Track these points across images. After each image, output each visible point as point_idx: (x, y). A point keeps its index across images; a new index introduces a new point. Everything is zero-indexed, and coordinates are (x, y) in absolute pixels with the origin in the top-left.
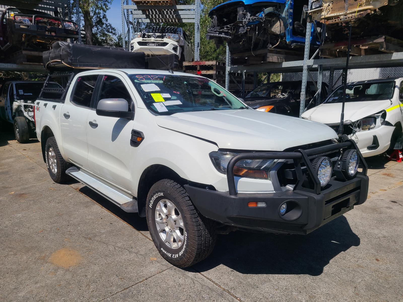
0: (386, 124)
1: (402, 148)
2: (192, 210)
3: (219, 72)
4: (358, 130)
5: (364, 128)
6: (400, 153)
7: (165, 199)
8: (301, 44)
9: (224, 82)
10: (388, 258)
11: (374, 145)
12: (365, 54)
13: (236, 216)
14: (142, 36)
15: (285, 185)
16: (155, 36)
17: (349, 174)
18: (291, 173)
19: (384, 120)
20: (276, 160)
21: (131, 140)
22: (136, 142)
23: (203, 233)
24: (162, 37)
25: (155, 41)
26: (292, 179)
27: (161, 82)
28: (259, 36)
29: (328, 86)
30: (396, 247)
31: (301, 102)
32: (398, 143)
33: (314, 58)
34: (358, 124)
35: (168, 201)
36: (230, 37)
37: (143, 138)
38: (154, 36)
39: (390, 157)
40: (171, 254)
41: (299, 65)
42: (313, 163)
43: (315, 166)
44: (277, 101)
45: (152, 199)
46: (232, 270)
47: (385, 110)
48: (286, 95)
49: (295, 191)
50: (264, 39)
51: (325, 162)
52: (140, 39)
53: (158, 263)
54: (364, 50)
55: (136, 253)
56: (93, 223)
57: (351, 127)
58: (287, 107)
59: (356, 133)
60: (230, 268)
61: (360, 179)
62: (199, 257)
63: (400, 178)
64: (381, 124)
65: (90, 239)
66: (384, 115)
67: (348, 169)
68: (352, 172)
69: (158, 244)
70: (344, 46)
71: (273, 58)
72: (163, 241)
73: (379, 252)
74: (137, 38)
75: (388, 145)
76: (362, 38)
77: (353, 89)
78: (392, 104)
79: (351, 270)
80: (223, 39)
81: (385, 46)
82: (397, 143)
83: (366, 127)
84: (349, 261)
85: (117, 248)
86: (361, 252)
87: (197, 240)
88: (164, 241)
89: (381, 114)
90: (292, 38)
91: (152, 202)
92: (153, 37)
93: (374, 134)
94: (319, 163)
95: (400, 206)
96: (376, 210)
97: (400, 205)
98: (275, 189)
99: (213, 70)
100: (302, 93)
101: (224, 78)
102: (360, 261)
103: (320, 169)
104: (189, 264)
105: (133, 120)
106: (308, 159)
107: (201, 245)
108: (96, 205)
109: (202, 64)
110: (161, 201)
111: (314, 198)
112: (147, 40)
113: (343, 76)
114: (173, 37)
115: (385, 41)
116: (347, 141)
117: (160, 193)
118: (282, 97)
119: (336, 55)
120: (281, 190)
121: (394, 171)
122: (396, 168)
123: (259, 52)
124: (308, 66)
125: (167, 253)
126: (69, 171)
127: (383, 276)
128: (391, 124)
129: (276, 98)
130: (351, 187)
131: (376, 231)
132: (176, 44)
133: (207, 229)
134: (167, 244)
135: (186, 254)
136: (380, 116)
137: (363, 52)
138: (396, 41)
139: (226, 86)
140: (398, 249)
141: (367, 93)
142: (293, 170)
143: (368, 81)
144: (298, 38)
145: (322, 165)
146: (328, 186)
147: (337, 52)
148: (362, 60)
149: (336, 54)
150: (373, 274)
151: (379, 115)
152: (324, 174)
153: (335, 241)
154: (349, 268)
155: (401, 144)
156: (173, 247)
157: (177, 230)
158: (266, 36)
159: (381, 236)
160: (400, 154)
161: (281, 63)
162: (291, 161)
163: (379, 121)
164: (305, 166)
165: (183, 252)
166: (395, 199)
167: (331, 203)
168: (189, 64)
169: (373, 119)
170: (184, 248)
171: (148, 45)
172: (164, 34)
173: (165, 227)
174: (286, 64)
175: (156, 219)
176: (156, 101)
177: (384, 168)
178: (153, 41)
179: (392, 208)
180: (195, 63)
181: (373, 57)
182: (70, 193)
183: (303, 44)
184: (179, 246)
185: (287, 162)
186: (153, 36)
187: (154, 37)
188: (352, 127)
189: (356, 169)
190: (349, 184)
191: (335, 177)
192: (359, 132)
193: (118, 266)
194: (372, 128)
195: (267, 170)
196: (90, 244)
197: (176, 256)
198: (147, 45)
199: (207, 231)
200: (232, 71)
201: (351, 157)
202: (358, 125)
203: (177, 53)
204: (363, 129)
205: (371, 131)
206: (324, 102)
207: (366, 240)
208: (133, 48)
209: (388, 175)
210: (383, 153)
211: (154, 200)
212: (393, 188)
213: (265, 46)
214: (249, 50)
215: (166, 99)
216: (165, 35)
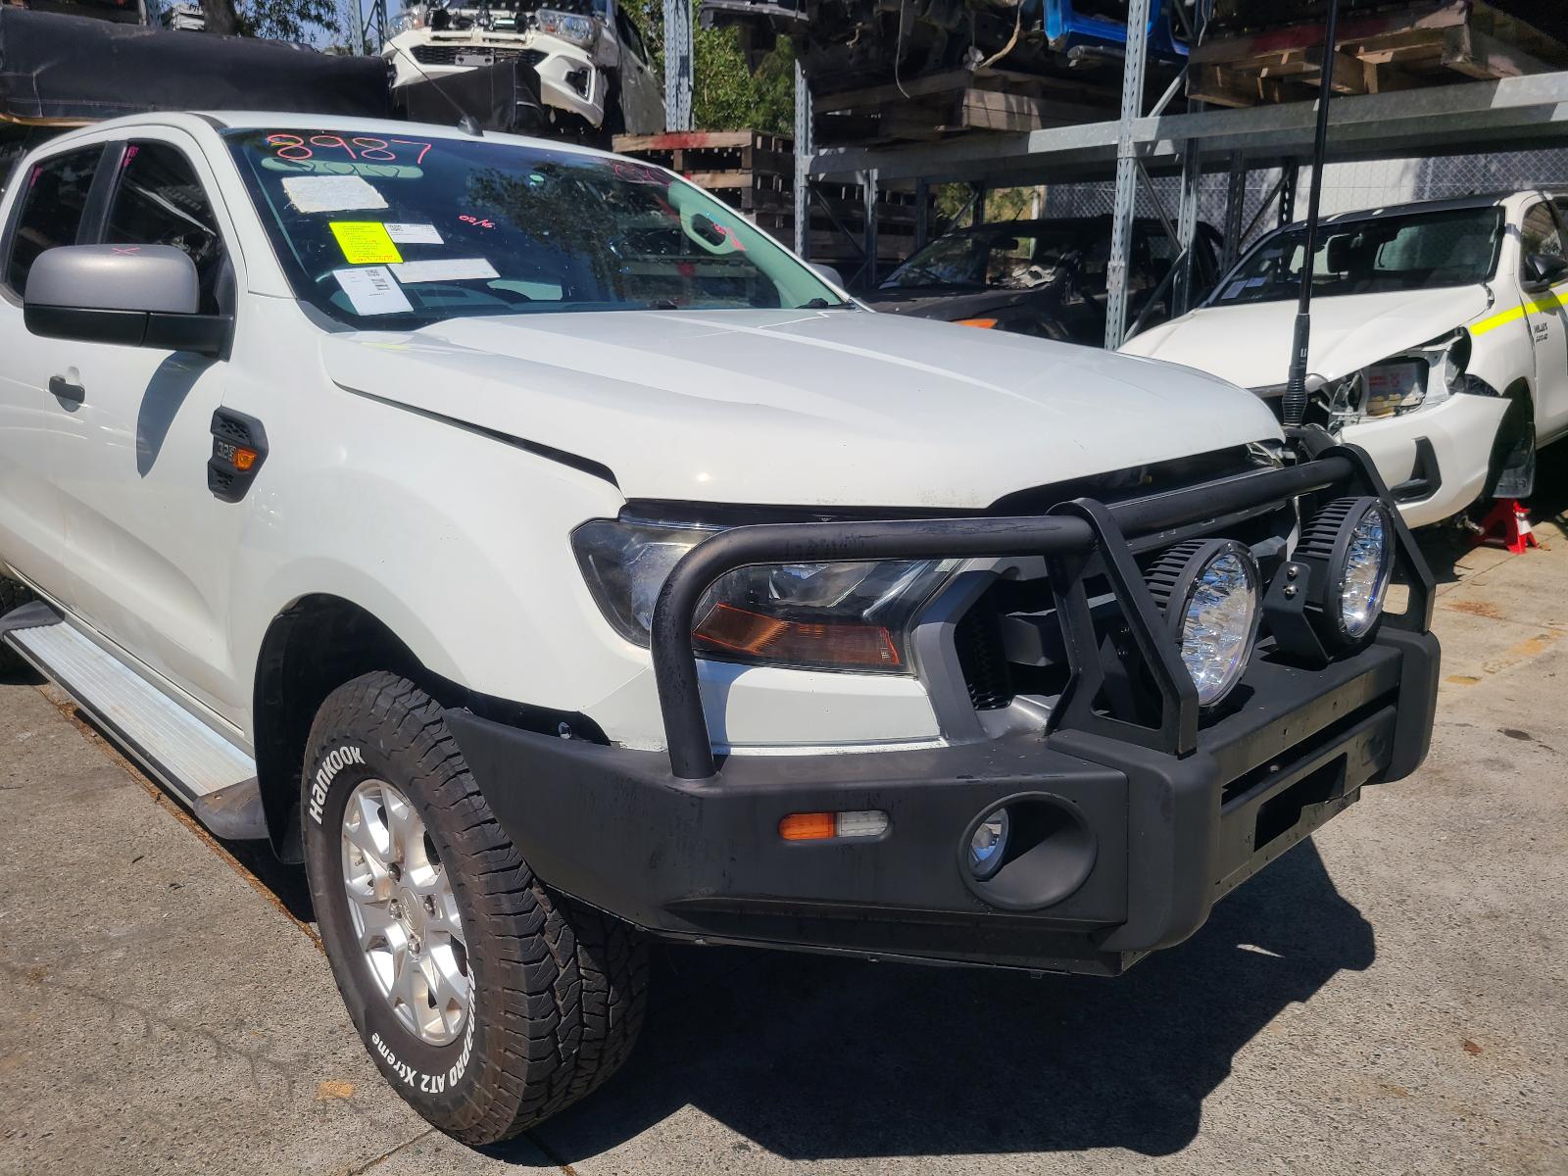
0: (1472, 388)
1: (1530, 492)
2: (495, 848)
3: (767, 181)
4: (1353, 419)
5: (1376, 405)
6: (1522, 515)
7: (379, 782)
8: (1110, 51)
9: (790, 221)
10: (1521, 1035)
11: (1418, 481)
12: (1379, 86)
13: (713, 895)
14: (430, 22)
15: (1003, 702)
16: (490, 20)
17: (1345, 628)
18: (1033, 630)
19: (1462, 374)
20: (946, 565)
21: (210, 464)
22: (230, 477)
23: (562, 972)
24: (521, 26)
25: (487, 44)
26: (1042, 662)
27: (412, 172)
28: (928, 13)
29: (1220, 240)
30: (1550, 968)
31: (1111, 303)
32: (1515, 472)
33: (1165, 112)
34: (1352, 392)
35: (389, 792)
36: (803, 16)
37: (260, 454)
38: (486, 22)
39: (1481, 530)
40: (415, 1072)
41: (1100, 144)
42: (1156, 576)
43: (1167, 594)
44: (1013, 300)
45: (318, 778)
46: (742, 1139)
47: (1465, 329)
48: (1048, 276)
49: (1056, 736)
50: (952, 25)
51: (1219, 569)
52: (425, 36)
53: (358, 1111)
54: (1375, 70)
55: (254, 1058)
56: (85, 883)
57: (1320, 403)
58: (1053, 327)
59: (1344, 430)
60: (729, 1131)
61: (1395, 651)
62: (550, 1097)
63: (1530, 624)
64: (1446, 390)
65: (38, 977)
66: (1461, 352)
67: (1341, 601)
68: (1356, 615)
69: (361, 1010)
70: (1290, 47)
71: (987, 108)
72: (381, 994)
73: (1475, 1000)
74: (415, 33)
75: (1476, 482)
76: (1368, 12)
77: (1326, 246)
78: (1491, 303)
79: (1347, 1112)
80: (774, 27)
81: (1467, 45)
82: (1511, 471)
83: (1386, 404)
84: (1335, 1060)
85: (159, 1030)
86: (1390, 1005)
87: (525, 1009)
88: (386, 994)
89: (1448, 346)
90: (1070, 23)
91: (319, 790)
92: (480, 25)
93: (1420, 434)
94: (1189, 575)
95: (1546, 755)
96: (1443, 775)
97: (1545, 751)
98: (945, 730)
99: (740, 170)
100: (1111, 264)
101: (789, 206)
102: (1389, 1060)
103: (1195, 607)
104: (498, 1131)
105: (227, 358)
106: (1124, 553)
107: (553, 1033)
108: (133, 787)
109: (695, 146)
110: (361, 790)
111: (1161, 781)
112: (453, 35)
113: (1283, 196)
114: (569, 28)
115: (1469, 20)
116: (1330, 456)
117: (346, 748)
118: (1031, 283)
119: (1259, 93)
120: (979, 729)
121: (1501, 590)
122: (1506, 580)
123: (930, 84)
124: (1140, 146)
125: (395, 1063)
126: (8, 625)
127: (1507, 1140)
128: (1490, 387)
129: (1004, 288)
130: (1353, 697)
131: (1452, 888)
132: (582, 56)
133: (586, 947)
134: (401, 1012)
135: (479, 1083)
136: (1446, 353)
137: (1370, 78)
138: (1511, 27)
139: (799, 239)
140: (1562, 983)
141: (1381, 266)
142: (1045, 613)
143: (1387, 209)
144: (1097, 25)
145: (1207, 587)
146: (1238, 697)
147: (1259, 80)
148: (1367, 114)
149: (1258, 88)
150: (1460, 1134)
151: (1443, 351)
152: (1216, 639)
153: (1262, 947)
154: (1338, 1100)
155: (1528, 477)
156: (427, 1032)
157: (437, 944)
158: (959, 15)
159: (1476, 909)
160: (1522, 519)
161: (1023, 136)
162: (1032, 568)
163: (1440, 374)
164: (1107, 590)
165: (463, 1071)
166: (1520, 718)
167: (1251, 792)
168: (637, 145)
169: (1414, 366)
170: (466, 1050)
171: (461, 60)
172: (529, 14)
173: (389, 923)
174: (1045, 140)
175: (348, 882)
176: (351, 259)
177: (1455, 578)
178: (481, 44)
179: (1511, 767)
180: (663, 141)
181: (1413, 98)
182: (25, 729)
183: (1116, 52)
184: (453, 1031)
185: (1014, 570)
186: (481, 21)
187: (486, 28)
188: (1326, 402)
189: (1378, 600)
190: (1346, 682)
191: (1271, 640)
192: (1354, 427)
193: (129, 1144)
194: (1408, 408)
195: (900, 617)
196: (25, 1009)
197: (437, 1087)
198: (453, 63)
199: (583, 957)
200: (821, 176)
201: (1355, 536)
202: (1349, 396)
203: (587, 99)
204: (1371, 413)
205: (1406, 418)
206: (1205, 303)
207: (1409, 936)
208: (396, 72)
209: (1479, 610)
210: (1453, 517)
211: (326, 784)
212: (1506, 670)
213: (954, 59)
214: (884, 77)
215: (410, 252)
216: (533, 18)
